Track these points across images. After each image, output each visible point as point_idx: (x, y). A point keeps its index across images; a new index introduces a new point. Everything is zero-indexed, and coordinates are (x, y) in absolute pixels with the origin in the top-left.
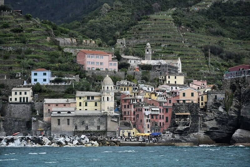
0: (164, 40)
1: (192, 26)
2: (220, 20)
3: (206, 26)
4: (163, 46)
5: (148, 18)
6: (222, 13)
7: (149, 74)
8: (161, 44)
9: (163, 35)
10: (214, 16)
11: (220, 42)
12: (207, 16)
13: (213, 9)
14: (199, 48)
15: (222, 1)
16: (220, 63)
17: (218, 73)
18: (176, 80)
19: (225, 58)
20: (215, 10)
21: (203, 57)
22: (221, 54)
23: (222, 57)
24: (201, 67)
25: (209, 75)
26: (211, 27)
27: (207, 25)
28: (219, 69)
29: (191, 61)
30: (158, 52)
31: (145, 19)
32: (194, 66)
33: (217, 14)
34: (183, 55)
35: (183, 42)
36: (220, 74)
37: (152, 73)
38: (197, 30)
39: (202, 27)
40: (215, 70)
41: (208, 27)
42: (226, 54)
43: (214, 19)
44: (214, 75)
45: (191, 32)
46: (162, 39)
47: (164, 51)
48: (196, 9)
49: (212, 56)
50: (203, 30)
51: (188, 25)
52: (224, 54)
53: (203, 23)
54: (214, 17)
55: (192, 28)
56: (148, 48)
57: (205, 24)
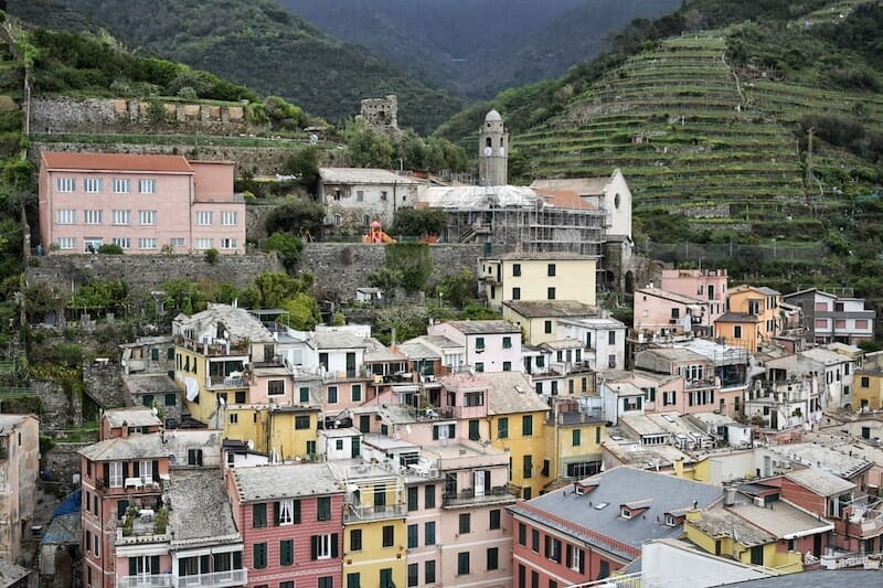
0: (679, 105)
1: (780, 63)
2: (871, 48)
3: (822, 64)
4: (671, 121)
5: (656, 46)
6: (876, 32)
7: (426, 254)
8: (667, 116)
9: (679, 89)
10: (855, 39)
11: (859, 106)
12: (834, 39)
13: (853, 22)
14: (786, 124)
15: (878, 2)
16: (847, 170)
17: (836, 203)
18: (552, 282)
19: (867, 153)
20: (858, 26)
21: (793, 154)
22: (855, 143)
23: (856, 151)
24: (782, 184)
25: (803, 211)
26: (837, 67)
27: (826, 62)
28: (840, 192)
29: (750, 165)
30: (655, 141)
31: (649, 48)
32: (759, 184)
33: (863, 34)
34: (729, 146)
35: (739, 108)
36: (840, 208)
37: (440, 253)
38: (793, 74)
39: (811, 65)
40: (827, 195)
41: (830, 65)
42: (872, 142)
43: (854, 48)
44: (820, 212)
45: (772, 80)
46: (675, 101)
47: (671, 138)
48: (808, 24)
49: (825, 148)
50: (812, 73)
51: (770, 63)
52: (865, 142)
53: (816, 56)
54: (855, 43)
55: (779, 68)
56: (488, 129)
57: (823, 58)
